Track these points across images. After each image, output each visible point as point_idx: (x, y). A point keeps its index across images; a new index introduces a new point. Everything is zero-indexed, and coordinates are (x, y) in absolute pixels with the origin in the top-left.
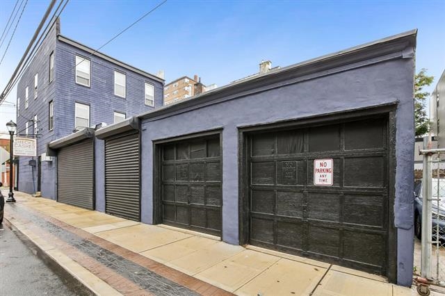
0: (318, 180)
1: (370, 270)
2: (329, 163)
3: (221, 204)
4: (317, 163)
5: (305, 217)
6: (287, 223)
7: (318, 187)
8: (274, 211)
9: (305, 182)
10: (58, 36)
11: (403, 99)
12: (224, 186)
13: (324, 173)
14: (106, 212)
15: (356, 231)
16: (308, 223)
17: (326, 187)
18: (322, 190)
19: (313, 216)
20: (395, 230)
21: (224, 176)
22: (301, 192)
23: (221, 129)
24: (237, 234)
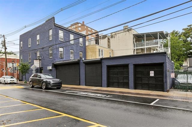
0: (151, 75)
1: (161, 91)
2: (153, 72)
3: (129, 81)
4: (151, 72)
5: (148, 82)
6: (145, 84)
7: (151, 76)
8: (142, 82)
9: (148, 75)
10: (54, 24)
11: (165, 62)
12: (130, 77)
13: (152, 74)
14: (86, 86)
15: (158, 84)
16: (149, 84)
17: (153, 76)
18: (152, 77)
19: (150, 82)
20: (164, 83)
21: (130, 74)
22: (147, 77)
23: (129, 64)
24: (133, 87)
